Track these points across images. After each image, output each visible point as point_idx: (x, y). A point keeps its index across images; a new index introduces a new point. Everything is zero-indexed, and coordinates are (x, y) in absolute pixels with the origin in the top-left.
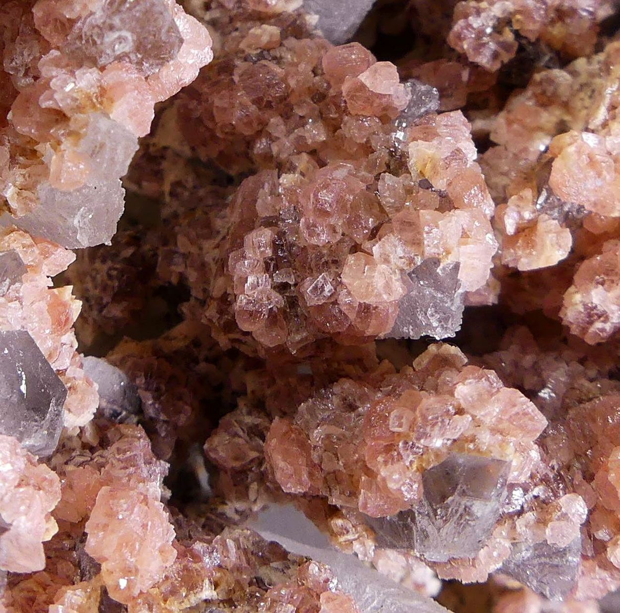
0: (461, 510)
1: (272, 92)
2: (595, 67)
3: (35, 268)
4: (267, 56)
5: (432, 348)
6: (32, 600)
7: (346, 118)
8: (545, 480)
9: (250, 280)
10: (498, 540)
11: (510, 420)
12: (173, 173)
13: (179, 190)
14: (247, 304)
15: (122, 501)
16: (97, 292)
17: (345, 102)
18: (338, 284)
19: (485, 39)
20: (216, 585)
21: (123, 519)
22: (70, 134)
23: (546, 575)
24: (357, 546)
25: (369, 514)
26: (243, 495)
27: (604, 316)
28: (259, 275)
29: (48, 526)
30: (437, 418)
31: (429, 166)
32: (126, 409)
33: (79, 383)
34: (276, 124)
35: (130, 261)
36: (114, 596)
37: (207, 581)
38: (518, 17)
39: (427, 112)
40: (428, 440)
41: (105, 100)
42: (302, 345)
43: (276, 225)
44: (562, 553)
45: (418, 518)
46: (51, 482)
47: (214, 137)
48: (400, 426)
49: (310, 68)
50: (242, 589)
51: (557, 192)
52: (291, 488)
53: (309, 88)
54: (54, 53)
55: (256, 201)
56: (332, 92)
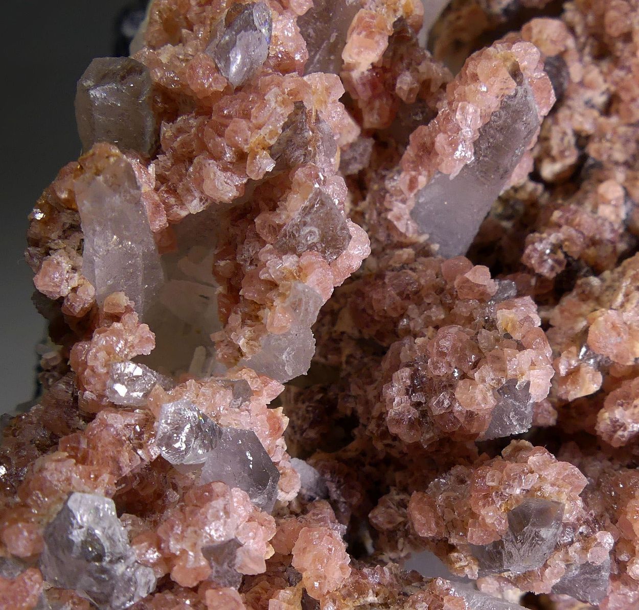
0: (532, 535)
1: (410, 288)
2: (616, 275)
3: (258, 393)
4: (406, 267)
5: (514, 442)
6: (258, 599)
7: (457, 302)
8: (586, 522)
9: (397, 400)
10: (557, 562)
11: (563, 480)
12: (348, 349)
13: (352, 360)
14: (395, 415)
15: (315, 533)
16: (299, 422)
17: (456, 292)
18: (453, 399)
19: (546, 257)
20: (377, 595)
21: (316, 544)
22: (280, 295)
23: (588, 587)
24: (467, 570)
25: (474, 543)
26: (394, 548)
27: (623, 426)
28: (402, 397)
29: (268, 549)
30: (517, 474)
31: (510, 324)
32: (319, 495)
33: (288, 471)
34: (412, 309)
35: (320, 401)
36: (311, 595)
37: (371, 591)
38: (567, 243)
39: (508, 297)
40: (511, 489)
41: (301, 274)
42: (430, 442)
43: (413, 366)
44: (598, 569)
45: (506, 544)
46: (270, 522)
47: (373, 320)
48: (493, 481)
49: (434, 272)
50: (394, 597)
51: (592, 347)
52: (425, 533)
53: (433, 285)
54: (269, 246)
55: (400, 353)
56: (448, 287)
